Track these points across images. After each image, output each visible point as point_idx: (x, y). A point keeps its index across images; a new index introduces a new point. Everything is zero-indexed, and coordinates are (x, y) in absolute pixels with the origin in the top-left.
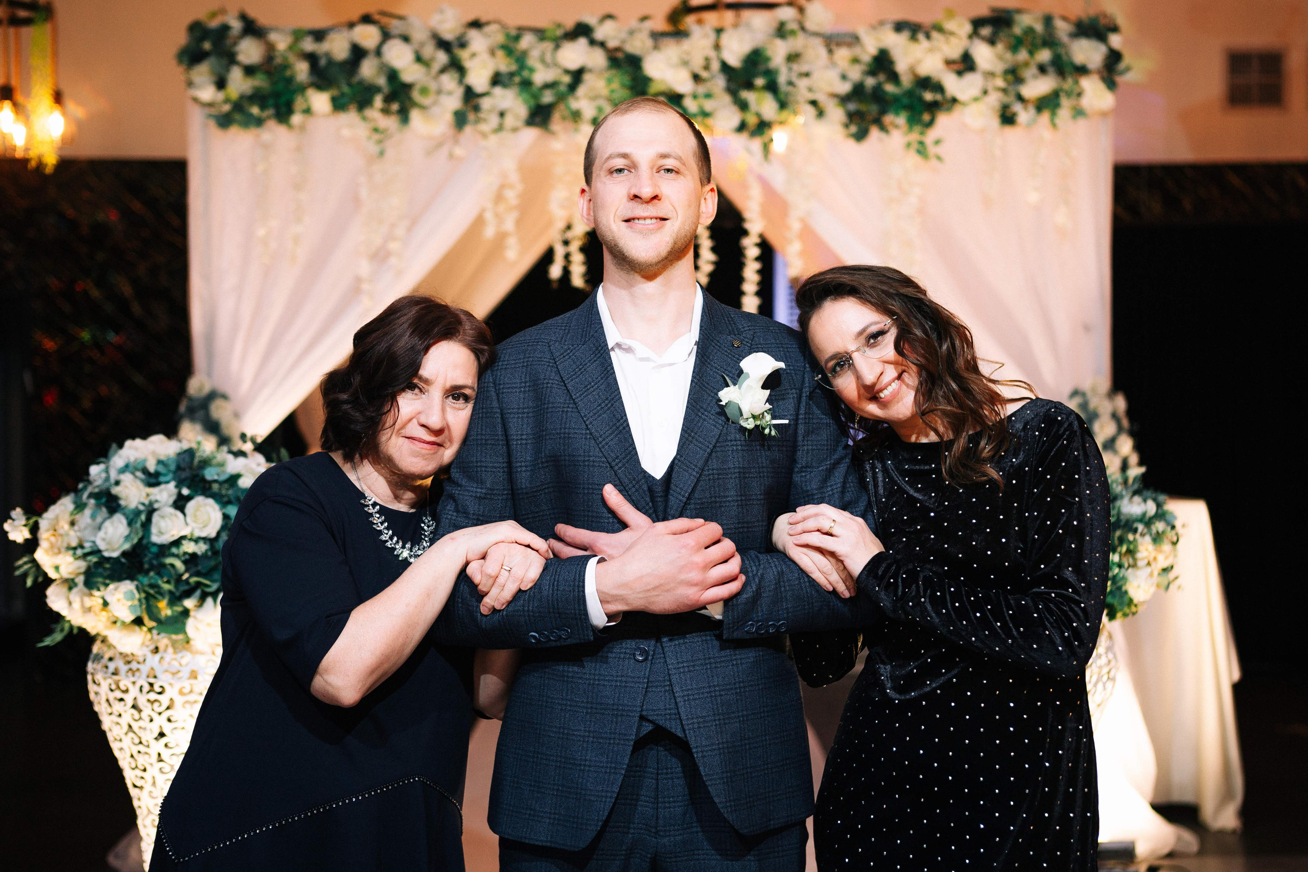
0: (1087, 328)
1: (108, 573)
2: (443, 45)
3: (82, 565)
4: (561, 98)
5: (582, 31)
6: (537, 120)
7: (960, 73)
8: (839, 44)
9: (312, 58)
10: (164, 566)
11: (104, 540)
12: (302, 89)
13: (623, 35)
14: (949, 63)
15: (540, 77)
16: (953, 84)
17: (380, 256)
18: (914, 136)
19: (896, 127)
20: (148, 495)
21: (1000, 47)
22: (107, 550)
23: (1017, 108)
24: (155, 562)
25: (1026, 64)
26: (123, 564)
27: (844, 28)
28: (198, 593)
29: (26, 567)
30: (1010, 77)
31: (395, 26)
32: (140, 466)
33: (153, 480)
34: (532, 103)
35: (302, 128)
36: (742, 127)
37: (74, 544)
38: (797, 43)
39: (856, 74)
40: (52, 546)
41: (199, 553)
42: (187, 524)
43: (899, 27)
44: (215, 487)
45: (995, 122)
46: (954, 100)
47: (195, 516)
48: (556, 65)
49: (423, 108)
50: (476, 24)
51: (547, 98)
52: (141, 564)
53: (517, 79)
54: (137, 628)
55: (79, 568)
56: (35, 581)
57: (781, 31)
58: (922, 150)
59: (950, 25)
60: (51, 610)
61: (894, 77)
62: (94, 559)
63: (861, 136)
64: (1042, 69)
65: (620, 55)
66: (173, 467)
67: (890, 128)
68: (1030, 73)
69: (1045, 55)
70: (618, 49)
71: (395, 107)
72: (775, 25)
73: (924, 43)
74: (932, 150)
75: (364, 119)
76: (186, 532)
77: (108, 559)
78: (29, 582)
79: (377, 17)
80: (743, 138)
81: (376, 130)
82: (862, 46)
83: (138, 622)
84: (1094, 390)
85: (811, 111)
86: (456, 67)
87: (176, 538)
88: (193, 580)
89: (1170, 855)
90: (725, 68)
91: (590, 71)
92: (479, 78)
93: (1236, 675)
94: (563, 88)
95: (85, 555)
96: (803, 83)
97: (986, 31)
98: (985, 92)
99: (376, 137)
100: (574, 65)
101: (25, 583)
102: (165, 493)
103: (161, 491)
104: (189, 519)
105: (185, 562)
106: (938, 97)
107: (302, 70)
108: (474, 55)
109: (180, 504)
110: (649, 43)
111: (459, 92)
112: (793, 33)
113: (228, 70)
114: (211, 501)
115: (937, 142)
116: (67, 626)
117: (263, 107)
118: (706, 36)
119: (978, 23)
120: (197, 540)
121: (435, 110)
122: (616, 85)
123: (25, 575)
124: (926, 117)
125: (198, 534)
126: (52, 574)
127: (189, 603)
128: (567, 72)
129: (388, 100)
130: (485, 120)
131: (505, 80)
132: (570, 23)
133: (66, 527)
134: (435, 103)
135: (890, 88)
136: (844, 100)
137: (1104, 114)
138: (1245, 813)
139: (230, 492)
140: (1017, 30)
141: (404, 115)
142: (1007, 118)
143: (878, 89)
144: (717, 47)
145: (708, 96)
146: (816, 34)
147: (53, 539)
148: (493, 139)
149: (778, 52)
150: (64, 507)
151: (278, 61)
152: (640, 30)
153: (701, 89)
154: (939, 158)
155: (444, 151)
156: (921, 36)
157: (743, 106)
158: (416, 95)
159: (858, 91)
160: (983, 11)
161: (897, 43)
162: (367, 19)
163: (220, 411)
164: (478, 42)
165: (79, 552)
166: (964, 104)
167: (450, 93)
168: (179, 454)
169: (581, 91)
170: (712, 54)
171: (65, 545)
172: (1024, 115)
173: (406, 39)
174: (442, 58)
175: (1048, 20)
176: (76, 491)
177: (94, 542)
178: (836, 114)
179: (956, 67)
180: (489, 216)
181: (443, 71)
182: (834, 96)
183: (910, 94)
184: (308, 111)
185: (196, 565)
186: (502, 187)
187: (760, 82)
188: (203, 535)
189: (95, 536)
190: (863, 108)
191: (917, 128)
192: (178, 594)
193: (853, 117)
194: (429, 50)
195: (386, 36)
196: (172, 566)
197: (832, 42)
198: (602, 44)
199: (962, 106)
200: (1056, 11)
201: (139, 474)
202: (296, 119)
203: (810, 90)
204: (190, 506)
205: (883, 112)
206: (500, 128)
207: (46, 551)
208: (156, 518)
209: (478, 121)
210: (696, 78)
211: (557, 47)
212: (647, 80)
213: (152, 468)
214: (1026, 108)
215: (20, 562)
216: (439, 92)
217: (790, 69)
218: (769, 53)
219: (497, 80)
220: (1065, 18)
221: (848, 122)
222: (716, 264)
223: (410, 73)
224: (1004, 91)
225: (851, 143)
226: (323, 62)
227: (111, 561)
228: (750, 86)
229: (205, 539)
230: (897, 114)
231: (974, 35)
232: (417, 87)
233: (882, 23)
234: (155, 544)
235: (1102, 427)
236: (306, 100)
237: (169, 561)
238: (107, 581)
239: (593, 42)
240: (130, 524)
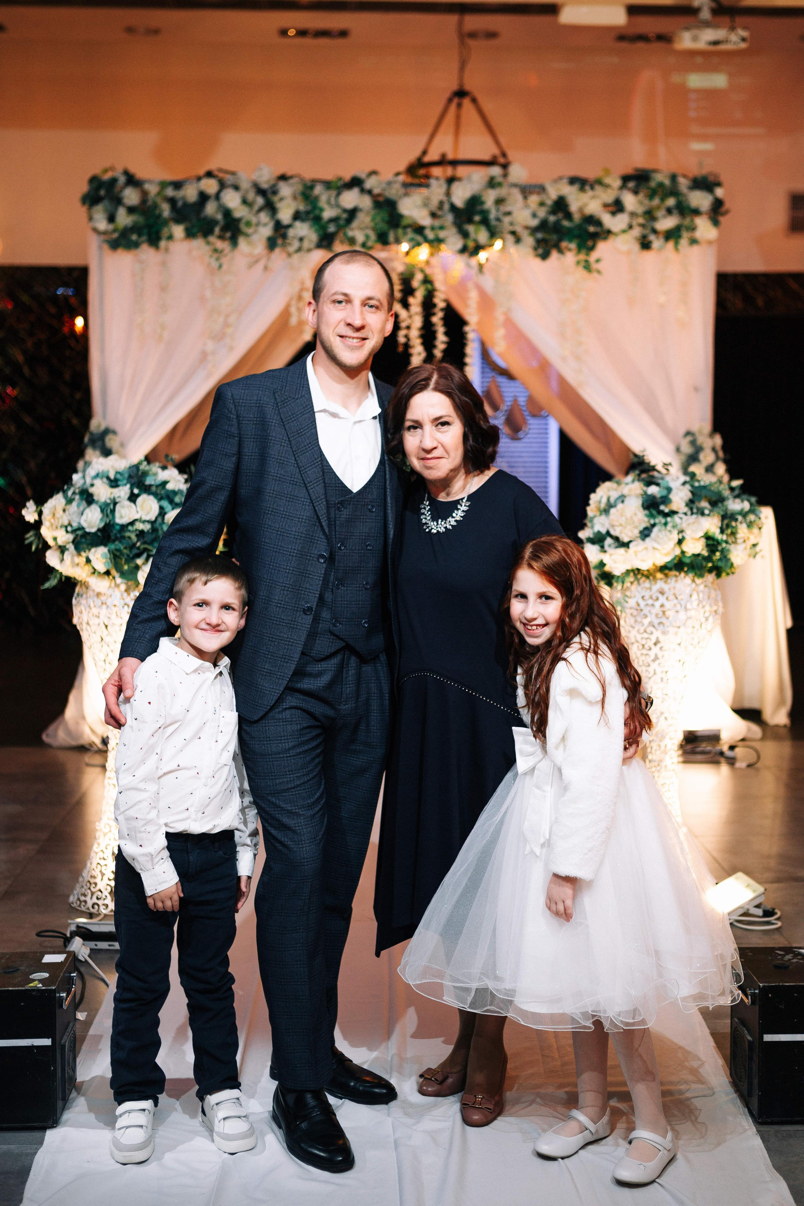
0: (696, 389)
1: (88, 542)
2: (261, 192)
3: (71, 537)
4: (340, 228)
5: (356, 183)
6: (324, 243)
7: (613, 213)
8: (531, 193)
9: (172, 201)
10: (123, 537)
11: (86, 521)
12: (166, 223)
13: (384, 185)
14: (606, 206)
15: (328, 214)
16: (608, 221)
17: (219, 337)
18: (582, 257)
19: (570, 250)
20: (111, 493)
21: (641, 196)
22: (89, 527)
23: (652, 237)
24: (118, 535)
25: (658, 208)
26: (99, 536)
27: (534, 181)
28: (145, 555)
29: (32, 539)
30: (647, 216)
31: (229, 179)
32: (106, 475)
33: (114, 483)
34: (321, 232)
35: (167, 250)
36: (464, 250)
37: (66, 523)
38: (501, 192)
39: (542, 213)
40: (52, 525)
41: (146, 530)
42: (137, 512)
43: (573, 181)
44: (153, 489)
45: (636, 247)
46: (609, 232)
47: (142, 506)
48: (338, 206)
49: (247, 235)
50: (283, 178)
51: (332, 229)
52: (109, 536)
53: (311, 216)
54: (106, 577)
55: (69, 538)
56: (37, 548)
57: (492, 183)
58: (587, 267)
59: (607, 180)
60: (49, 566)
61: (568, 216)
62: (79, 533)
63: (545, 256)
64: (669, 211)
65: (381, 199)
66: (126, 475)
67: (565, 251)
68: (660, 213)
69: (671, 202)
70: (379, 195)
71: (228, 235)
72: (486, 179)
73: (590, 193)
74: (594, 266)
75: (208, 243)
76: (137, 516)
77: (89, 533)
78: (34, 548)
79: (216, 173)
80: (465, 256)
81: (216, 250)
82: (547, 194)
83: (108, 573)
84: (700, 432)
85: (510, 239)
86: (271, 207)
87: (131, 520)
88: (142, 547)
89: (743, 740)
90: (453, 208)
91: (361, 210)
92: (285, 215)
93: (789, 624)
94: (342, 222)
95: (74, 531)
96: (506, 220)
97: (631, 184)
98: (630, 227)
99: (216, 255)
100: (349, 206)
101: (31, 548)
102: (123, 492)
103: (120, 491)
104: (138, 509)
105: (137, 536)
106: (598, 229)
107: (166, 210)
108: (281, 199)
109: (133, 498)
110: (402, 191)
111: (271, 225)
112: (500, 185)
113: (116, 209)
114: (151, 498)
115: (598, 261)
116: (58, 576)
117: (140, 235)
118: (440, 186)
119: (626, 179)
120: (144, 522)
121: (255, 238)
122: (378, 219)
123: (31, 544)
124: (590, 243)
125: (144, 518)
126: (51, 542)
127: (139, 561)
128: (345, 211)
129: (224, 229)
130: (290, 244)
131: (304, 216)
132: (347, 177)
133: (61, 512)
134: (255, 232)
135: (566, 223)
136: (534, 231)
137: (710, 243)
138: (792, 715)
139: (163, 492)
140: (653, 184)
141: (234, 241)
142: (645, 245)
143: (557, 223)
144: (448, 194)
145: (442, 228)
146: (515, 185)
147: (52, 521)
148: (296, 257)
149: (490, 198)
150: (57, 501)
151: (150, 203)
152: (395, 182)
153: (437, 223)
154: (599, 272)
155: (260, 266)
156: (587, 188)
157: (465, 235)
158: (242, 226)
159: (543, 226)
160: (629, 171)
161: (570, 192)
162: (209, 174)
163: (111, 442)
164: (286, 190)
165: (69, 529)
166: (616, 234)
167: (265, 225)
168: (130, 468)
169: (355, 224)
170: (445, 199)
171: (60, 524)
172: (657, 242)
173: (236, 188)
174: (260, 201)
175: (673, 178)
176: (65, 492)
177: (79, 523)
178: (529, 241)
179: (611, 209)
180: (293, 310)
181: (260, 210)
182: (527, 228)
183: (580, 227)
184: (170, 237)
185: (143, 537)
186: (302, 290)
187: (477, 218)
188: (148, 518)
189: (80, 518)
190: (547, 237)
191: (584, 251)
192: (131, 556)
193: (539, 243)
194: (251, 196)
195: (222, 185)
196: (129, 538)
197: (526, 191)
198: (370, 192)
199: (614, 236)
200: (678, 171)
201: (105, 480)
202: (163, 244)
203: (511, 224)
204: (139, 500)
205: (560, 240)
206: (299, 250)
207: (48, 528)
208: (118, 507)
209: (284, 245)
210: (433, 215)
211: (338, 194)
212: (400, 217)
213: (112, 477)
214: (657, 238)
215: (28, 536)
216: (258, 224)
217: (498, 210)
218: (483, 199)
219: (297, 216)
220: (685, 176)
221: (537, 246)
222: (448, 343)
223: (240, 212)
224: (643, 226)
225: (538, 261)
226: (180, 204)
227: (91, 535)
228: (470, 221)
229: (148, 522)
230: (570, 241)
231: (623, 187)
232: (244, 221)
233: (561, 178)
234: (118, 524)
235: (705, 457)
236: (170, 230)
237: (127, 534)
238: (90, 547)
239: (363, 191)
240: (102, 511)
